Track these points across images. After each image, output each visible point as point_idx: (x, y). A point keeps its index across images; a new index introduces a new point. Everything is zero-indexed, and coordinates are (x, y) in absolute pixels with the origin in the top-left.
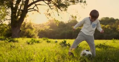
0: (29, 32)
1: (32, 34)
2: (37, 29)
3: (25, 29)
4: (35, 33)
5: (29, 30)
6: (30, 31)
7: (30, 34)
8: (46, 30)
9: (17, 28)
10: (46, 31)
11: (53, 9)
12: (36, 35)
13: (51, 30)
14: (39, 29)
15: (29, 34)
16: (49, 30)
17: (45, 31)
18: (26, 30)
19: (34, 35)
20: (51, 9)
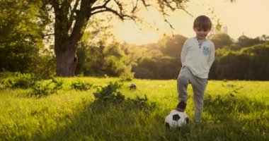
0: (111, 64)
1: (118, 68)
2: (134, 56)
3: (104, 56)
4: (125, 66)
5: (112, 58)
6: (114, 61)
7: (115, 68)
8: (156, 59)
9: (66, 54)
10: (156, 61)
11: (149, 5)
12: (128, 69)
13: (167, 57)
14: (139, 57)
15: (113, 68)
16: (163, 57)
17: (154, 60)
18: (105, 58)
19: (122, 70)
20: (146, 6)
